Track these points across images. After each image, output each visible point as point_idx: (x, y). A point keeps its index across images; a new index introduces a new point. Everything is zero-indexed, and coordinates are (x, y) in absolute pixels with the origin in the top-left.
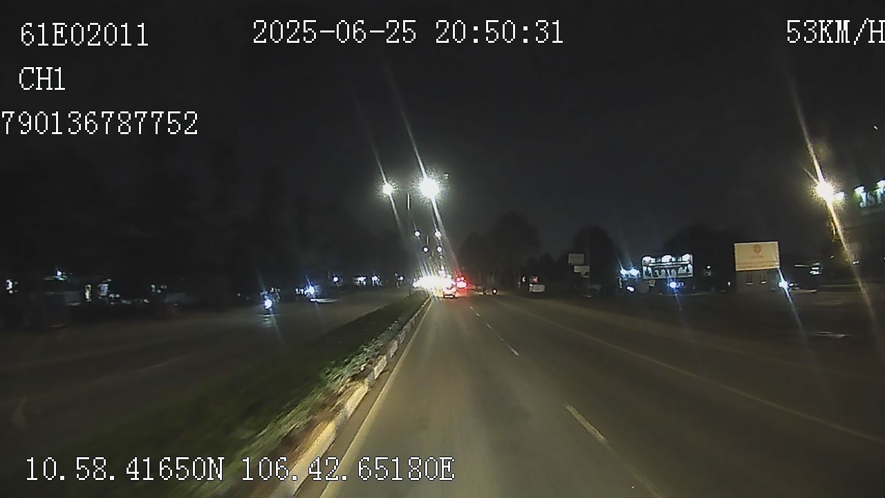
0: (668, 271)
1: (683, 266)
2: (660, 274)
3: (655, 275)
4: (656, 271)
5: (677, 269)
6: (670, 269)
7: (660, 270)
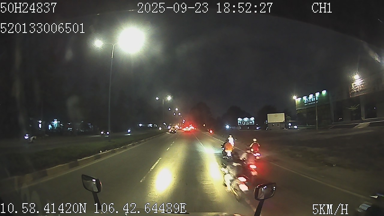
0: (246, 123)
1: (251, 121)
2: (244, 123)
3: (242, 124)
4: (243, 123)
5: (249, 122)
6: (247, 122)
7: (243, 122)
